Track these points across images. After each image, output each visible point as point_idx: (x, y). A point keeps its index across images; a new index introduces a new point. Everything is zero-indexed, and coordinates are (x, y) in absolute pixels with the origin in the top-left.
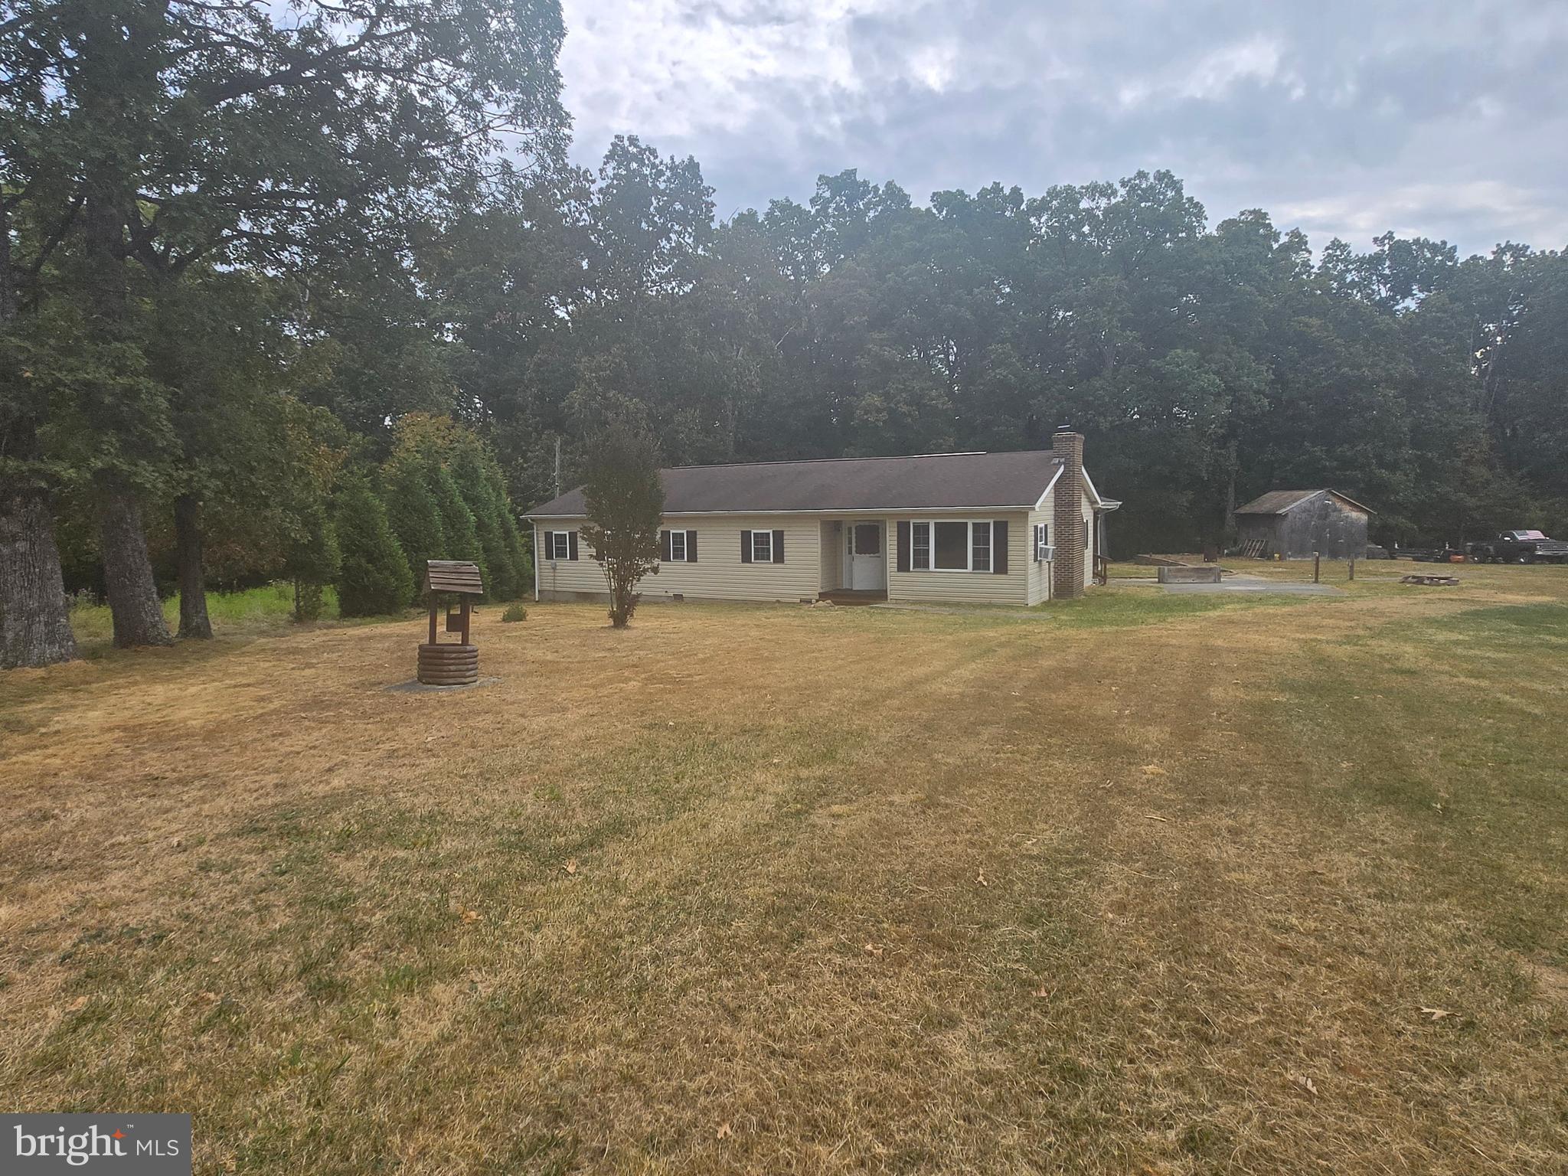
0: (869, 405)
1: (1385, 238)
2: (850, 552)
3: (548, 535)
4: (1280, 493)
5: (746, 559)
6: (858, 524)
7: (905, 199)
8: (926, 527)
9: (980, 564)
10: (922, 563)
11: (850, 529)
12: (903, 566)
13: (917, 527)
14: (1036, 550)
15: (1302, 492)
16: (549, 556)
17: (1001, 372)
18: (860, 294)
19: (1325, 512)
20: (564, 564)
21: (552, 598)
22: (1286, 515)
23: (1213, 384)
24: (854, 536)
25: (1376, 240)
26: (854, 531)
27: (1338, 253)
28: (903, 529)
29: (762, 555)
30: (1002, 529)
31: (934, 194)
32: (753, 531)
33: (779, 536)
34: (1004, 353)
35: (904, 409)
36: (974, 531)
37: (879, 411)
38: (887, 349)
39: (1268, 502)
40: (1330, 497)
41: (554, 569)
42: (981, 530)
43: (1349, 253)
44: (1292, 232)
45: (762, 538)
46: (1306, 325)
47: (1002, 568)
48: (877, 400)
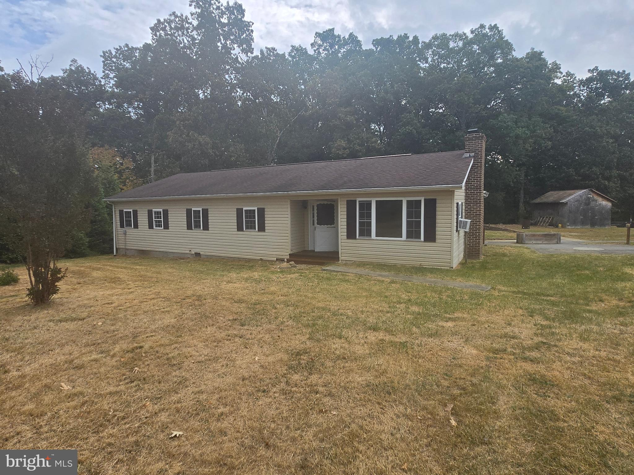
0: (339, 145)
1: (594, 70)
2: (314, 224)
3: (121, 212)
4: (556, 192)
5: (240, 228)
6: (319, 203)
7: (358, 43)
8: (369, 204)
9: (413, 234)
10: (366, 232)
11: (313, 207)
12: (351, 235)
13: (362, 204)
14: (457, 222)
15: (572, 191)
16: (122, 226)
17: (409, 128)
18: (335, 87)
19: (588, 201)
20: (131, 231)
21: (125, 254)
22: (567, 203)
23: (524, 133)
24: (316, 211)
25: (589, 71)
26: (316, 208)
27: (569, 78)
28: (351, 205)
29: (251, 226)
30: (431, 205)
31: (374, 40)
32: (244, 209)
33: (262, 212)
34: (411, 118)
35: (358, 148)
36: (408, 208)
37: (345, 149)
38: (349, 116)
39: (551, 196)
40: (591, 193)
41: (125, 234)
42: (414, 206)
43: (575, 77)
44: (553, 63)
45: (250, 213)
46: (559, 110)
47: (431, 236)
48: (343, 143)
